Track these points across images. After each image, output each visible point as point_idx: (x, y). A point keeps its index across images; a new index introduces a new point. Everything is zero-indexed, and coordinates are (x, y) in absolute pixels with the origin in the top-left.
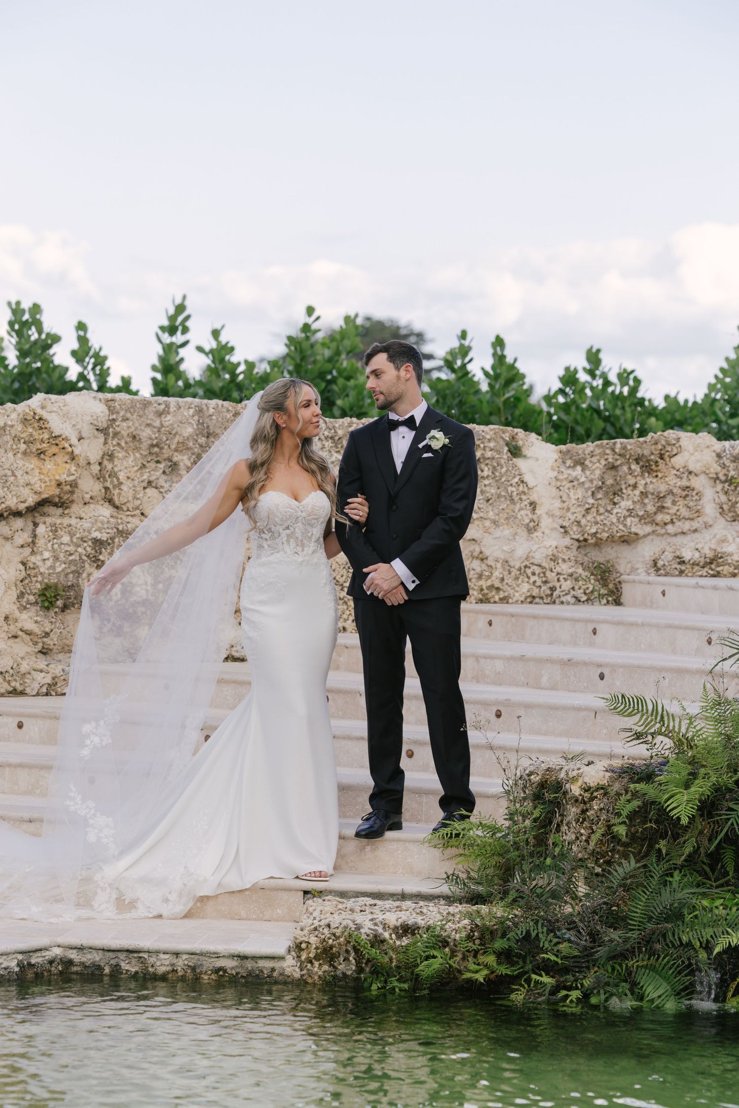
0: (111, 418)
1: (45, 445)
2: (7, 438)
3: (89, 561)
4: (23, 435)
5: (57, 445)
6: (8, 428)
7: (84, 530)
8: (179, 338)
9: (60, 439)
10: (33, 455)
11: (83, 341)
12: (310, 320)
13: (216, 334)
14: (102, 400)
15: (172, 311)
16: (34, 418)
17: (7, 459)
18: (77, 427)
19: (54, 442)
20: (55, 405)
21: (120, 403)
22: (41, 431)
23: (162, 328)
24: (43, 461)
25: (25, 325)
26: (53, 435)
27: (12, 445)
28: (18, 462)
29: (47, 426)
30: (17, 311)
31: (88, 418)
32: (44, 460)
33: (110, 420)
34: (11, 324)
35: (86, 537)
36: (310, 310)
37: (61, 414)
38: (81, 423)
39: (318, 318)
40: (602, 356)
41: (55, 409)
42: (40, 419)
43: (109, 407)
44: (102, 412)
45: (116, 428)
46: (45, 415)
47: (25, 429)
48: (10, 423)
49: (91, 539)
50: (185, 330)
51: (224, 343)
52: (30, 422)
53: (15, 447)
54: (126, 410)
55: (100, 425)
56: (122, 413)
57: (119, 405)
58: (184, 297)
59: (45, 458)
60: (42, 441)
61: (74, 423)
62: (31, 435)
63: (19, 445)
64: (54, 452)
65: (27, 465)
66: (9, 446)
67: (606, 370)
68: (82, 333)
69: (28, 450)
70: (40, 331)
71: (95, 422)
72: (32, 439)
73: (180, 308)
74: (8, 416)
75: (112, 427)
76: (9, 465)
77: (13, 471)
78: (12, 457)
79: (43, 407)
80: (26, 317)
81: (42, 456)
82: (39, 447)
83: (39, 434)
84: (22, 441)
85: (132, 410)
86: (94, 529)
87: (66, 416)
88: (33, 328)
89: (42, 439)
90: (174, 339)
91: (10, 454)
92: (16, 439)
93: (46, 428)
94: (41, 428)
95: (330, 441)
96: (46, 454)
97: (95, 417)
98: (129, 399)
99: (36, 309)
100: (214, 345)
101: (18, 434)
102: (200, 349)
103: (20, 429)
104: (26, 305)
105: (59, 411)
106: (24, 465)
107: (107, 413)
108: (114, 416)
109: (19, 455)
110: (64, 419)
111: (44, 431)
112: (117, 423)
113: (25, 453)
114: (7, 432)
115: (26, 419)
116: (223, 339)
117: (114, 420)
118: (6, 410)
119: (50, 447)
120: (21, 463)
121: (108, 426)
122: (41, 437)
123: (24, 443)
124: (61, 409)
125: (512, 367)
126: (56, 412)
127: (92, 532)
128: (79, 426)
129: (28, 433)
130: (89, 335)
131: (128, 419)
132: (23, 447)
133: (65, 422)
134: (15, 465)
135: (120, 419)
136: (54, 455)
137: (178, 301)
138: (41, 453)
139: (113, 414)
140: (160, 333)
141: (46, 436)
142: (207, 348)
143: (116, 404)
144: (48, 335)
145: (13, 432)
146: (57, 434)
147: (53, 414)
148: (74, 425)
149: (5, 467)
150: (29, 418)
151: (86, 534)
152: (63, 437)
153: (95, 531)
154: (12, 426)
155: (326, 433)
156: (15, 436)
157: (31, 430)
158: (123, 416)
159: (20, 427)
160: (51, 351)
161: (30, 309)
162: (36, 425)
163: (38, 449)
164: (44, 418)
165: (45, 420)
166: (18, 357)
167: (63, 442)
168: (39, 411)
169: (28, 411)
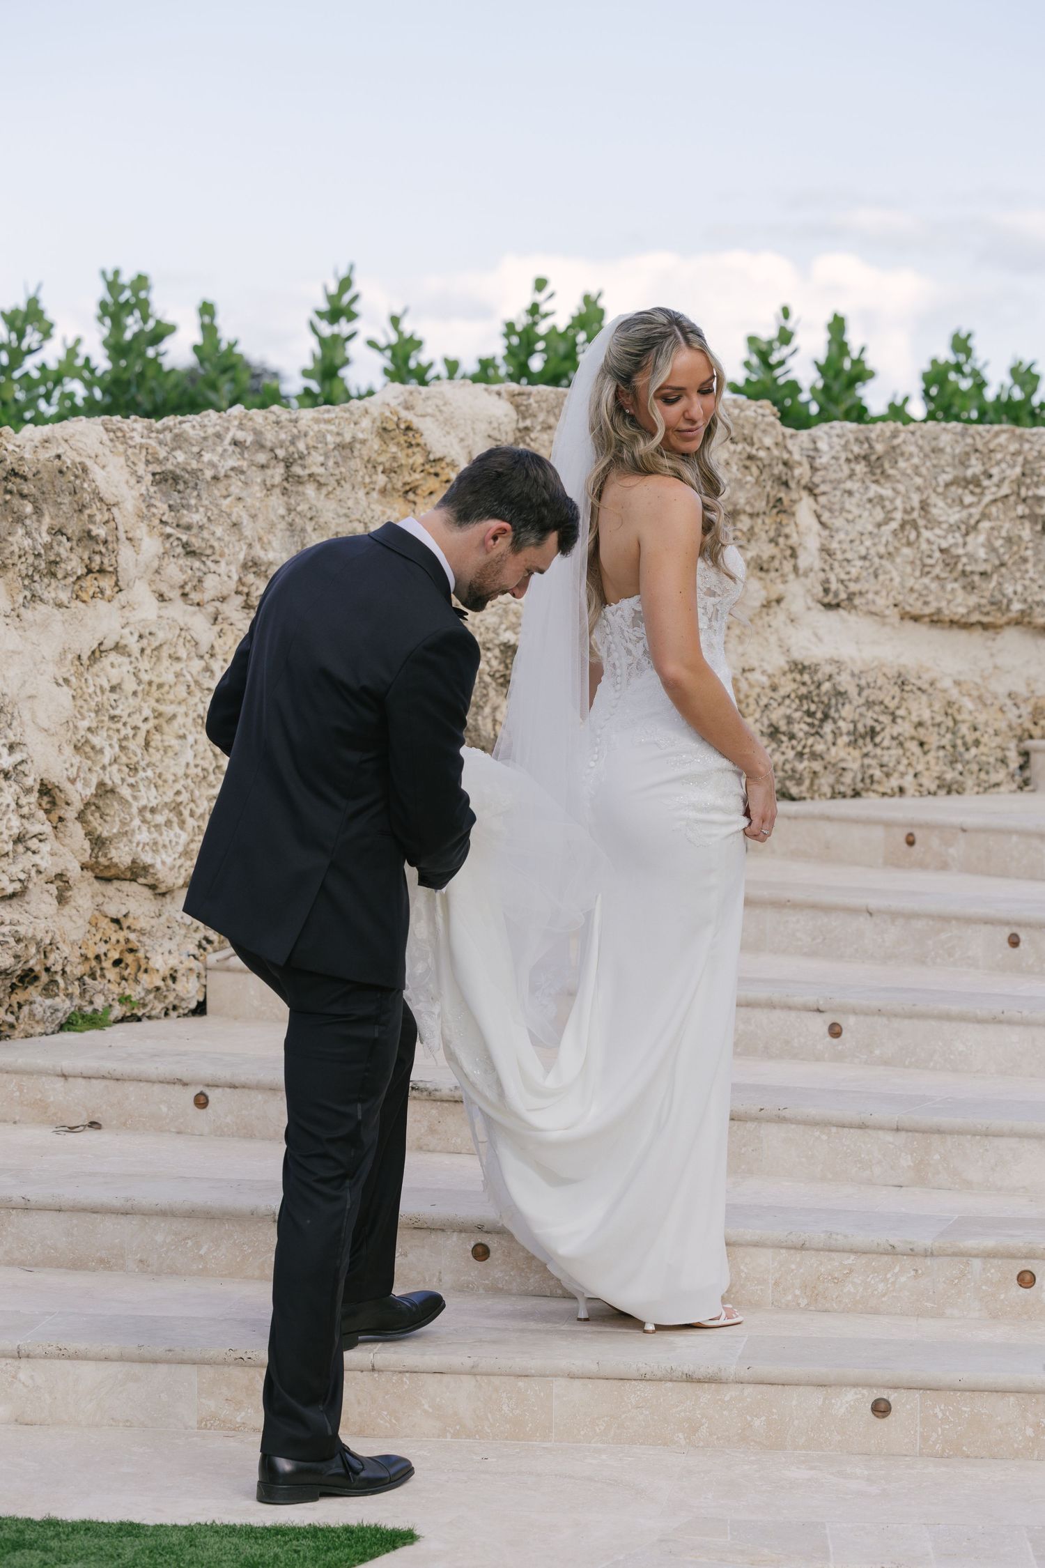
0: (521, 425)
1: (417, 476)
2: (356, 464)
3: (494, 685)
4: (381, 459)
5: (437, 475)
6: (358, 446)
7: (487, 629)
8: (344, 327)
9: (443, 464)
10: (396, 495)
11: (209, 330)
12: (540, 297)
13: (395, 321)
14: (504, 394)
15: (333, 288)
16: (398, 425)
17: (357, 502)
18: (466, 443)
19: (432, 471)
20: (430, 403)
21: (538, 398)
22: (410, 451)
23: (320, 314)
24: (412, 506)
25: (127, 308)
26: (432, 457)
27: (363, 477)
28: (373, 506)
29: (421, 441)
30: (114, 286)
31: (483, 427)
32: (415, 503)
33: (520, 430)
34: (103, 305)
35: (491, 641)
36: (540, 284)
37: (441, 419)
38: (471, 434)
39: (551, 296)
40: (973, 343)
41: (429, 410)
42: (408, 428)
43: (517, 407)
44: (506, 415)
45: (532, 444)
46: (417, 422)
47: (384, 447)
48: (360, 436)
49: (499, 646)
50: (352, 316)
51: (407, 334)
52: (392, 434)
53: (367, 480)
54: (548, 412)
55: (503, 439)
56: (541, 417)
57: (537, 402)
58: (351, 268)
59: (417, 499)
60: (413, 469)
61: (462, 435)
62: (394, 458)
63: (374, 477)
64: (432, 489)
65: (389, 512)
66: (359, 479)
67: (979, 365)
68: (207, 319)
69: (389, 486)
70: (145, 319)
71: (496, 434)
72: (395, 465)
73: (345, 284)
74: (356, 424)
75: (524, 442)
76: (360, 513)
77: (365, 524)
78: (364, 498)
79: (408, 407)
80: (127, 295)
81: (411, 496)
82: (408, 479)
83: (408, 456)
84: (380, 469)
85: (557, 411)
86: (503, 627)
87: (448, 423)
88: (137, 314)
89: (413, 464)
90: (335, 329)
91: (361, 493)
92: (372, 464)
93: (418, 445)
94: (410, 445)
95: (863, 463)
96: (419, 491)
97: (495, 425)
98: (551, 392)
99: (141, 282)
100: (393, 338)
101: (374, 456)
102: (372, 344)
103: (376, 447)
104: (126, 278)
105: (438, 414)
106: (384, 513)
107: (514, 415)
108: (528, 423)
109: (375, 495)
110: (446, 428)
111: (416, 450)
112: (533, 435)
113: (383, 491)
114: (356, 453)
115: (385, 429)
116: (407, 327)
117: (527, 429)
118: (352, 413)
119: (424, 479)
120: (378, 508)
121: (516, 440)
122: (411, 461)
123: (383, 472)
124: (441, 411)
125: (858, 362)
126: (432, 416)
127: (501, 631)
128: (469, 442)
129: (389, 455)
130: (219, 321)
131: (550, 427)
132: (381, 479)
133: (448, 433)
134: (369, 513)
135: (539, 428)
136: (431, 493)
137: (343, 272)
138: (410, 490)
139: (524, 418)
140: (316, 320)
141: (419, 459)
142: (382, 342)
143: (532, 400)
144: (158, 322)
145: (365, 452)
146: (438, 455)
147: (428, 419)
148: (462, 440)
149: (353, 517)
150: (391, 426)
151: (491, 635)
152: (448, 460)
153: (506, 630)
154: (363, 442)
155: (856, 449)
156: (368, 461)
157: (394, 449)
158: (543, 422)
159: (376, 444)
160: (163, 347)
161: (133, 282)
162: (402, 439)
163: (405, 484)
164: (414, 426)
165: (417, 431)
166: (110, 358)
167: (447, 470)
168: (404, 414)
169: (388, 414)
